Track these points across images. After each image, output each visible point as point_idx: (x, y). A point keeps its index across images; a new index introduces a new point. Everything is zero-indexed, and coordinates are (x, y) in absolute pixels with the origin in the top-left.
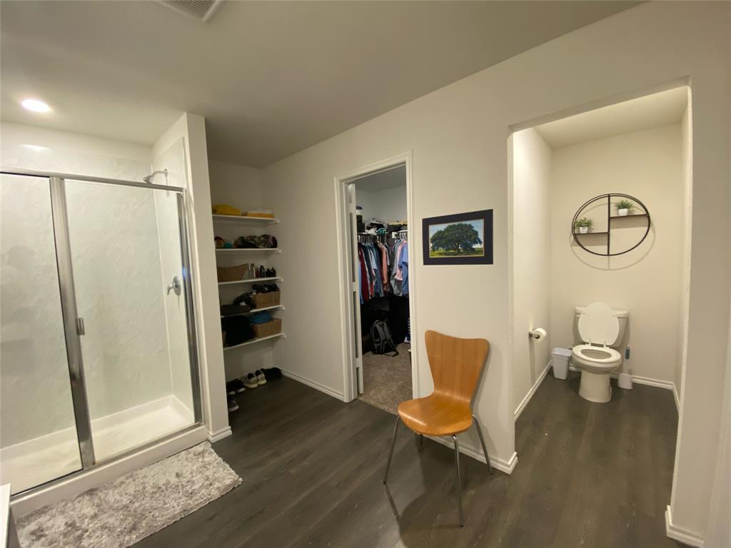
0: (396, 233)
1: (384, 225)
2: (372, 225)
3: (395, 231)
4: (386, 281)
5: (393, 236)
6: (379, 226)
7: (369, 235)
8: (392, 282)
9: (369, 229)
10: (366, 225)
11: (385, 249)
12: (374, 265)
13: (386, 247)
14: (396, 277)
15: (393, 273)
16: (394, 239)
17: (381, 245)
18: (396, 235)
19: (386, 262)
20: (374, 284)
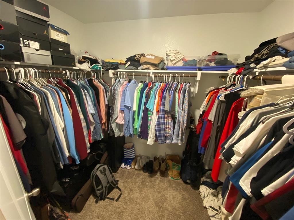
0: (113, 71)
1: (99, 61)
2: (85, 59)
3: (112, 69)
4: (104, 121)
5: (111, 75)
6: (94, 61)
7: (81, 70)
8: (113, 126)
9: (81, 62)
10: (77, 58)
11: (101, 88)
12: (91, 109)
13: (102, 84)
14: (117, 121)
15: (115, 117)
16: (111, 78)
17: (96, 82)
18: (114, 74)
19: (104, 102)
20: (92, 129)
